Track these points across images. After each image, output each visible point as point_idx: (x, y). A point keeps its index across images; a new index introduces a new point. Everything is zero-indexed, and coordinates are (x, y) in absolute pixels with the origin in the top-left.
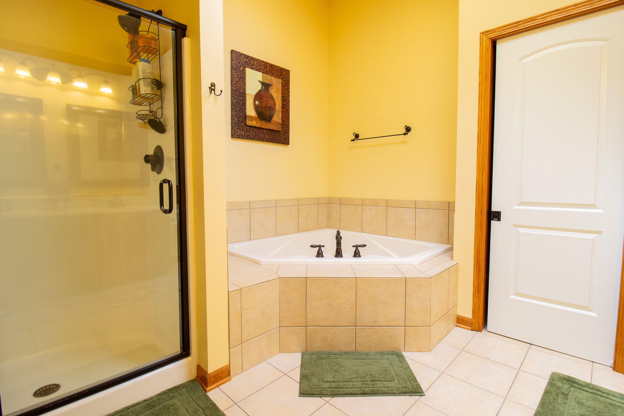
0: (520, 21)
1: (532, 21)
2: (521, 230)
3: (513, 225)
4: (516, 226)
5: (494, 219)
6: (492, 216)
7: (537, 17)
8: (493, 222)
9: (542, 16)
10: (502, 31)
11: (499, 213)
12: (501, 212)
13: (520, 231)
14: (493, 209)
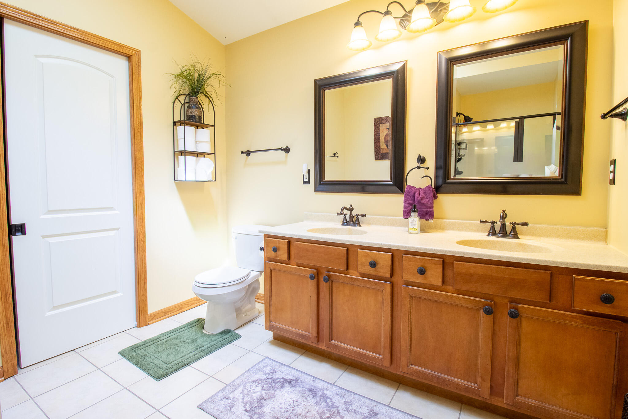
0: (39, 16)
1: (52, 24)
2: (51, 240)
3: (41, 236)
4: (44, 237)
5: (16, 233)
6: (13, 230)
7: (57, 24)
8: (14, 238)
9: (63, 26)
10: (16, 13)
11: (23, 226)
12: (25, 224)
13: (50, 242)
14: (14, 222)
